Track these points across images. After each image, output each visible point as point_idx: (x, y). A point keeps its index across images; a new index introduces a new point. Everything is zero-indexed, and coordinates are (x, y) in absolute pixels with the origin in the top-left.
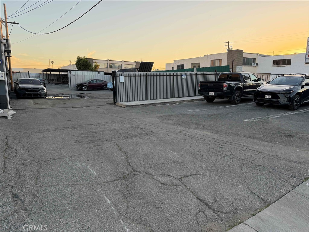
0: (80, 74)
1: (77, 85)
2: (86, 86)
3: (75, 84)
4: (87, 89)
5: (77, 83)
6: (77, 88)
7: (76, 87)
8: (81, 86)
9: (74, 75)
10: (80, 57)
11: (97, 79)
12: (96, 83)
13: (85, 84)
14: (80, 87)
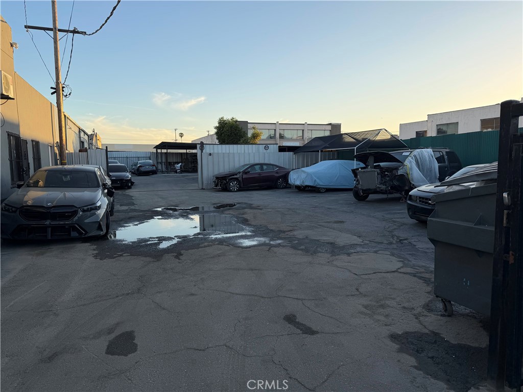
0: (224, 152)
1: (217, 178)
2: (237, 179)
3: (211, 174)
4: (240, 187)
5: (216, 173)
6: (216, 186)
7: (215, 182)
8: (226, 180)
9: (210, 154)
10: (225, 119)
11: (262, 162)
12: (259, 171)
13: (235, 177)
14: (223, 183)
